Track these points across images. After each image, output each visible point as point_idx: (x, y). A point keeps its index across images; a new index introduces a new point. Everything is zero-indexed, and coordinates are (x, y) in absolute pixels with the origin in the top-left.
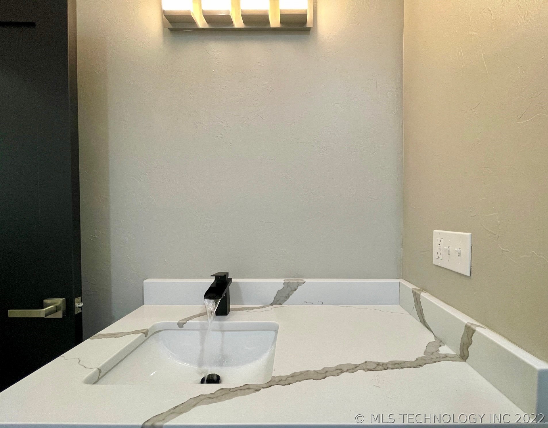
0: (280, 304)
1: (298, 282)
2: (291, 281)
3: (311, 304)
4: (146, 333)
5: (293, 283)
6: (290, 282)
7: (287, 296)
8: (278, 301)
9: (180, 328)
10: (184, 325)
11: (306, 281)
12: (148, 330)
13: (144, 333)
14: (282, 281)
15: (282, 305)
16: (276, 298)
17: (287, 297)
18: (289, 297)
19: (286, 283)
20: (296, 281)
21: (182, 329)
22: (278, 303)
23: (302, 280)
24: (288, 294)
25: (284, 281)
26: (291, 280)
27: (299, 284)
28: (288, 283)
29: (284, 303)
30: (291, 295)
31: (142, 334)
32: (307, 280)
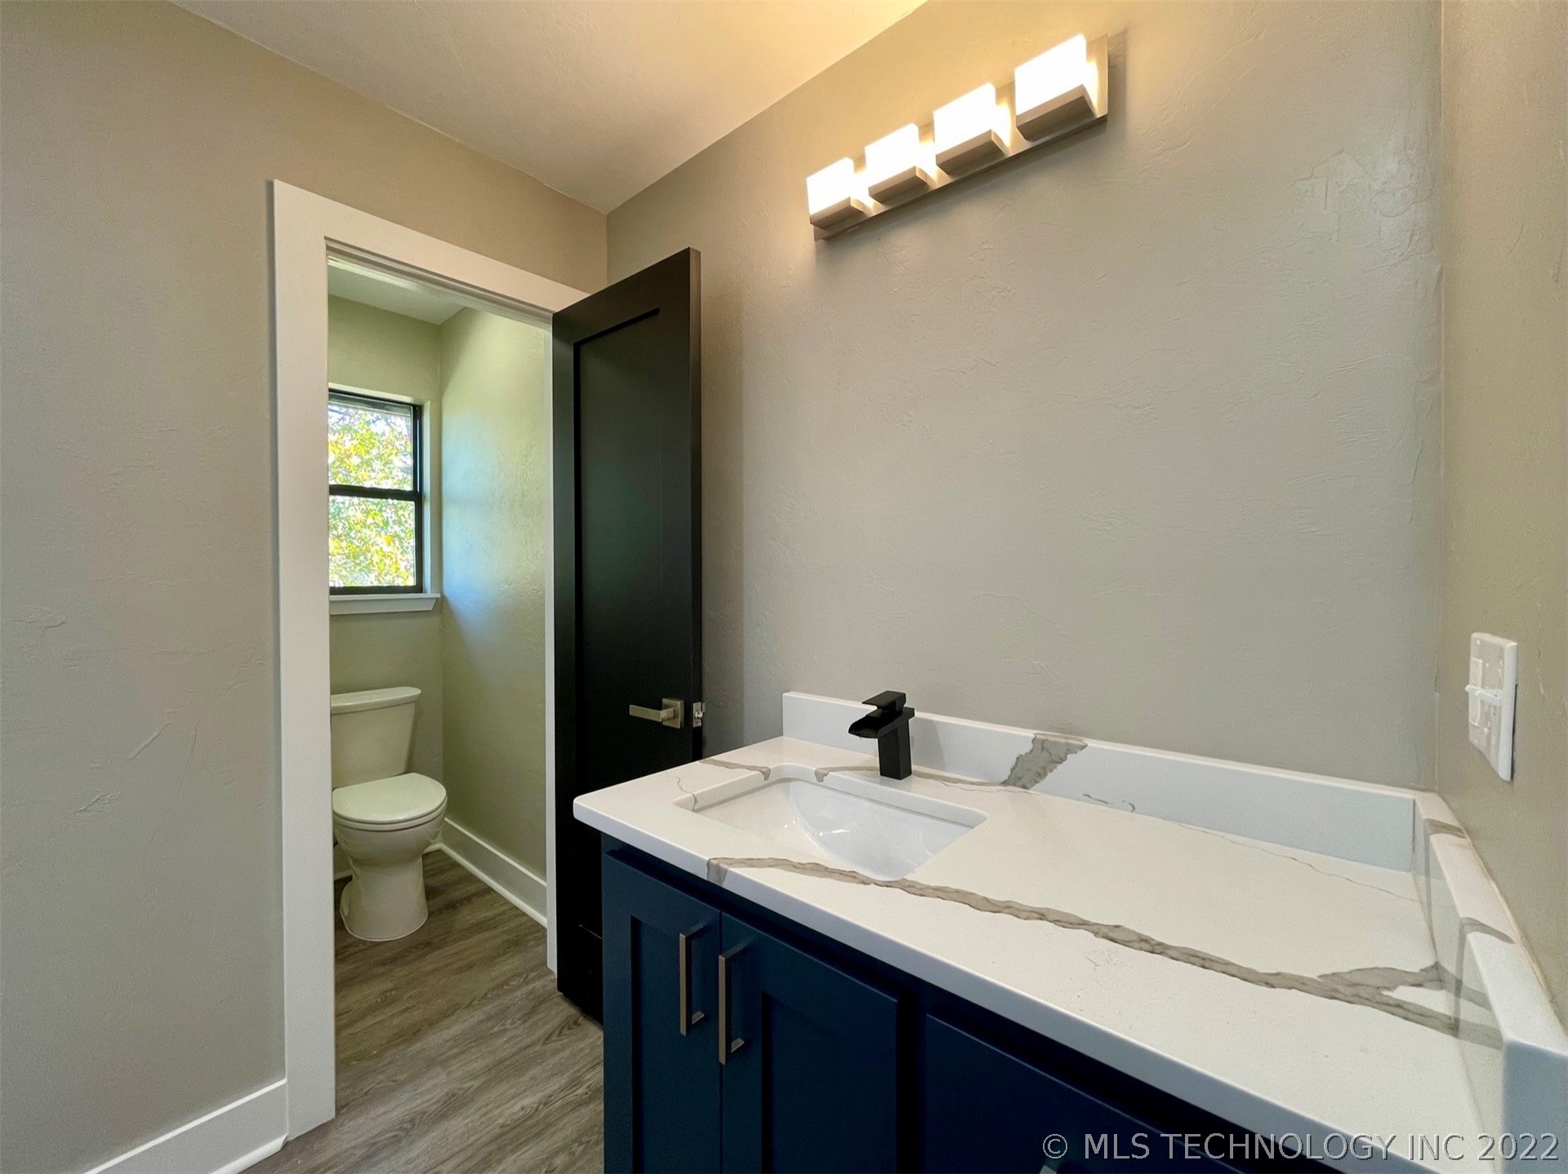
0: (1024, 787)
1: (1068, 744)
2: (1050, 738)
3: (1101, 803)
4: (766, 774)
5: (1056, 743)
6: (1047, 740)
7: (1040, 770)
8: (1020, 779)
9: (819, 781)
10: (825, 778)
11: (1089, 745)
12: (770, 770)
13: (764, 773)
14: (1030, 734)
15: (1029, 791)
16: (1015, 771)
17: (1041, 775)
18: (1045, 775)
19: (1039, 740)
20: (1063, 741)
21: (820, 783)
22: (1019, 783)
23: (1081, 741)
24: (1044, 768)
25: (1034, 736)
26: (1054, 736)
27: (1071, 749)
28: (1043, 741)
29: (1034, 788)
30: (1051, 771)
31: (759, 772)
32: (1092, 743)
